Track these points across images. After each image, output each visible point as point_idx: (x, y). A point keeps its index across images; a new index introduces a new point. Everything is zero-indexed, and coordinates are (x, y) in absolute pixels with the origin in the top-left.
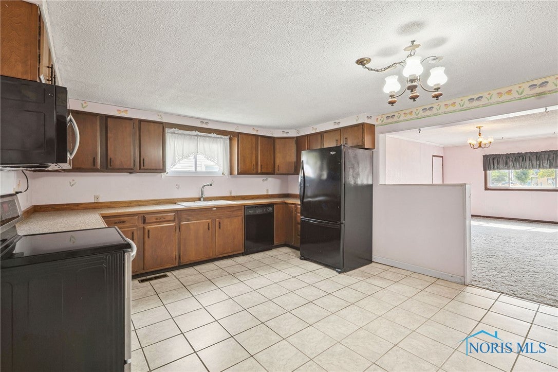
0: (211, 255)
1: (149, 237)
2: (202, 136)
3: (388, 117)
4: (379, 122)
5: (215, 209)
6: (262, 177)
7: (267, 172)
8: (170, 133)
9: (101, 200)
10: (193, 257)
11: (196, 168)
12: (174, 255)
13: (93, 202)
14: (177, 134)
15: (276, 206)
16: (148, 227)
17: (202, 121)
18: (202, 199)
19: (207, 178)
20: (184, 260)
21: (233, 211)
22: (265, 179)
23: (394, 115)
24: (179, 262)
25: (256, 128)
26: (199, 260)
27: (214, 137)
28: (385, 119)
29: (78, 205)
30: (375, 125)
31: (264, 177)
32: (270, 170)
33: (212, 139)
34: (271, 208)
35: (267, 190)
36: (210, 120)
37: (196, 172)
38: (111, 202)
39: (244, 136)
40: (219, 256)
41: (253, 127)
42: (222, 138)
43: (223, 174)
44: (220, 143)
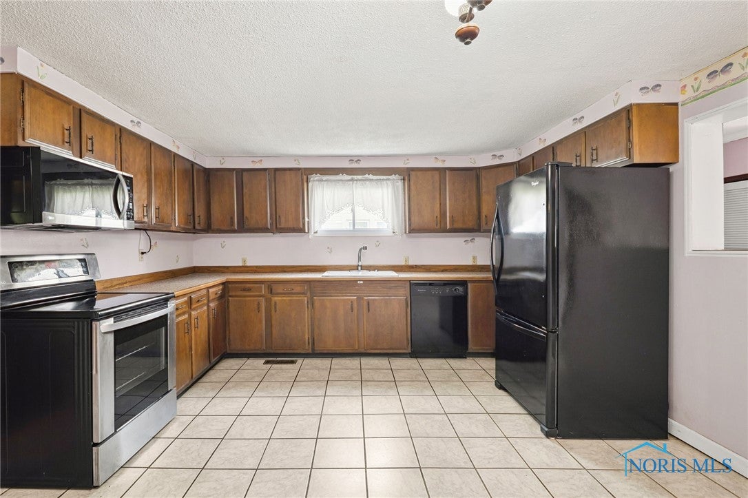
0: (357, 347)
1: (275, 311)
2: (360, 180)
3: (712, 74)
4: (689, 93)
5: (362, 282)
6: (465, 237)
7: (464, 227)
8: (317, 180)
9: (248, 264)
10: (330, 346)
11: (354, 225)
12: (307, 339)
13: (241, 265)
14: (326, 181)
15: (473, 284)
16: (276, 299)
17: (352, 159)
18: (359, 268)
19: (362, 239)
20: (319, 348)
21: (390, 288)
22: (469, 239)
23: (731, 64)
24: (313, 349)
25: (442, 158)
26: (341, 352)
27: (377, 180)
28: (705, 81)
29: (227, 268)
30: (676, 104)
31: (468, 236)
32: (470, 225)
33: (374, 183)
34: (461, 289)
35: (474, 258)
36: (361, 156)
37: (354, 230)
38: (257, 267)
39: (419, 173)
40: (368, 351)
41: (436, 155)
42: (389, 179)
43: (394, 233)
44: (387, 188)
